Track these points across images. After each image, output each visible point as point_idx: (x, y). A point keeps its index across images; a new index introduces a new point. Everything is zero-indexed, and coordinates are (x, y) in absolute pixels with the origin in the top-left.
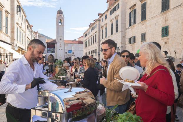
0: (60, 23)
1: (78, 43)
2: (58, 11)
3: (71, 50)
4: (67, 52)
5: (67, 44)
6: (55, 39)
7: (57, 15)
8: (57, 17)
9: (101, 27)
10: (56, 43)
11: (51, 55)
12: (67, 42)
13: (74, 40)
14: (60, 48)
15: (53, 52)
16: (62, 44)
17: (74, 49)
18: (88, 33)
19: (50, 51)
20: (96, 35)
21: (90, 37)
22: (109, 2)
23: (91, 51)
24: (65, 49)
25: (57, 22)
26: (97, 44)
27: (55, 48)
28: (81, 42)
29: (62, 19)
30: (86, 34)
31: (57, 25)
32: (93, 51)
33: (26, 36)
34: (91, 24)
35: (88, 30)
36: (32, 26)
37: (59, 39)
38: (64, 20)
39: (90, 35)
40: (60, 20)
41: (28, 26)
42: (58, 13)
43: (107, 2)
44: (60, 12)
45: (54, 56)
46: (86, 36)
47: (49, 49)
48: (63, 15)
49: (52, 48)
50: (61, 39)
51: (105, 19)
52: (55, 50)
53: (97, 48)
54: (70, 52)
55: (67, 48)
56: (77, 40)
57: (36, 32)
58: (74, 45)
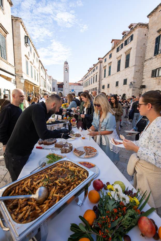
0: (66, 71)
1: (78, 85)
2: (65, 62)
3: (73, 89)
4: (71, 91)
5: (70, 85)
6: (63, 82)
7: (64, 65)
8: (64, 66)
9: (103, 67)
10: (64, 85)
11: (60, 93)
12: (71, 84)
13: (75, 83)
14: (66, 88)
15: (62, 90)
16: (67, 86)
17: (75, 89)
18: (88, 75)
19: (60, 89)
20: (96, 75)
21: (90, 78)
22: (113, 42)
23: (91, 89)
24: (70, 89)
25: (64, 70)
26: (98, 83)
27: (63, 88)
28: (79, 84)
29: (67, 68)
30: (86, 77)
31: (64, 72)
32: (93, 89)
33: (40, 75)
34: (90, 69)
35: (88, 73)
36: (47, 70)
37: (66, 82)
38: (68, 68)
39: (90, 76)
40: (66, 69)
41: (42, 67)
42: (65, 64)
43: (112, 42)
44: (66, 63)
45: (62, 93)
46: (86, 78)
47: (59, 88)
48: (68, 65)
49: (61, 88)
50: (67, 82)
51: (110, 58)
52: (63, 90)
53: (98, 87)
54: (73, 91)
55: (71, 88)
56: (77, 83)
57: (50, 76)
58: (75, 86)
